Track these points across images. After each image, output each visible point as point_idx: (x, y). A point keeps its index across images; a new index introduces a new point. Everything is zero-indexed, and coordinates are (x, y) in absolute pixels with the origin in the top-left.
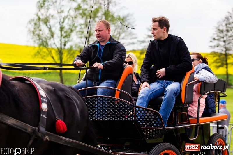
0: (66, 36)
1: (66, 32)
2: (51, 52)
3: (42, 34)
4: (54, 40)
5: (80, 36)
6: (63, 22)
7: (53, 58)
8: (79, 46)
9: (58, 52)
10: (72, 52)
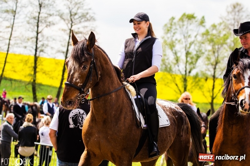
0: (192, 63)
1: (192, 58)
2: (175, 78)
3: (167, 59)
4: (178, 66)
5: (207, 63)
6: (189, 48)
7: (177, 85)
8: (206, 73)
9: (183, 80)
10: (197, 80)
